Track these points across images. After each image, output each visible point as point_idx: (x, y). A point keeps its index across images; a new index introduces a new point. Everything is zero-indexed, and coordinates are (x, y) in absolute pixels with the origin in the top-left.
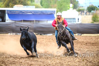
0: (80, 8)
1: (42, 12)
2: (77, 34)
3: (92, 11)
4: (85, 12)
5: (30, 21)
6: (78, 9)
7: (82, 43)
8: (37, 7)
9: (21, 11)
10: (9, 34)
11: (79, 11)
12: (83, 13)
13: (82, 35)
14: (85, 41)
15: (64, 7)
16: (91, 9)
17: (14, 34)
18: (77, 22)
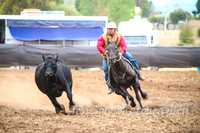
0: (156, 16)
1: (78, 23)
2: (149, 68)
3: (180, 22)
4: (166, 23)
5: (55, 42)
6: (150, 17)
7: (159, 86)
8: (68, 13)
9: (36, 22)
10: (13, 68)
11: (154, 21)
12: (161, 26)
13: (160, 70)
14: (165, 81)
15: (123, 13)
16: (178, 17)
17: (23, 67)
18: (149, 45)
